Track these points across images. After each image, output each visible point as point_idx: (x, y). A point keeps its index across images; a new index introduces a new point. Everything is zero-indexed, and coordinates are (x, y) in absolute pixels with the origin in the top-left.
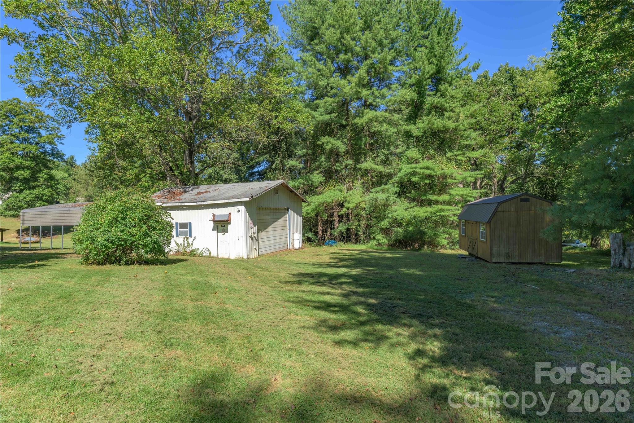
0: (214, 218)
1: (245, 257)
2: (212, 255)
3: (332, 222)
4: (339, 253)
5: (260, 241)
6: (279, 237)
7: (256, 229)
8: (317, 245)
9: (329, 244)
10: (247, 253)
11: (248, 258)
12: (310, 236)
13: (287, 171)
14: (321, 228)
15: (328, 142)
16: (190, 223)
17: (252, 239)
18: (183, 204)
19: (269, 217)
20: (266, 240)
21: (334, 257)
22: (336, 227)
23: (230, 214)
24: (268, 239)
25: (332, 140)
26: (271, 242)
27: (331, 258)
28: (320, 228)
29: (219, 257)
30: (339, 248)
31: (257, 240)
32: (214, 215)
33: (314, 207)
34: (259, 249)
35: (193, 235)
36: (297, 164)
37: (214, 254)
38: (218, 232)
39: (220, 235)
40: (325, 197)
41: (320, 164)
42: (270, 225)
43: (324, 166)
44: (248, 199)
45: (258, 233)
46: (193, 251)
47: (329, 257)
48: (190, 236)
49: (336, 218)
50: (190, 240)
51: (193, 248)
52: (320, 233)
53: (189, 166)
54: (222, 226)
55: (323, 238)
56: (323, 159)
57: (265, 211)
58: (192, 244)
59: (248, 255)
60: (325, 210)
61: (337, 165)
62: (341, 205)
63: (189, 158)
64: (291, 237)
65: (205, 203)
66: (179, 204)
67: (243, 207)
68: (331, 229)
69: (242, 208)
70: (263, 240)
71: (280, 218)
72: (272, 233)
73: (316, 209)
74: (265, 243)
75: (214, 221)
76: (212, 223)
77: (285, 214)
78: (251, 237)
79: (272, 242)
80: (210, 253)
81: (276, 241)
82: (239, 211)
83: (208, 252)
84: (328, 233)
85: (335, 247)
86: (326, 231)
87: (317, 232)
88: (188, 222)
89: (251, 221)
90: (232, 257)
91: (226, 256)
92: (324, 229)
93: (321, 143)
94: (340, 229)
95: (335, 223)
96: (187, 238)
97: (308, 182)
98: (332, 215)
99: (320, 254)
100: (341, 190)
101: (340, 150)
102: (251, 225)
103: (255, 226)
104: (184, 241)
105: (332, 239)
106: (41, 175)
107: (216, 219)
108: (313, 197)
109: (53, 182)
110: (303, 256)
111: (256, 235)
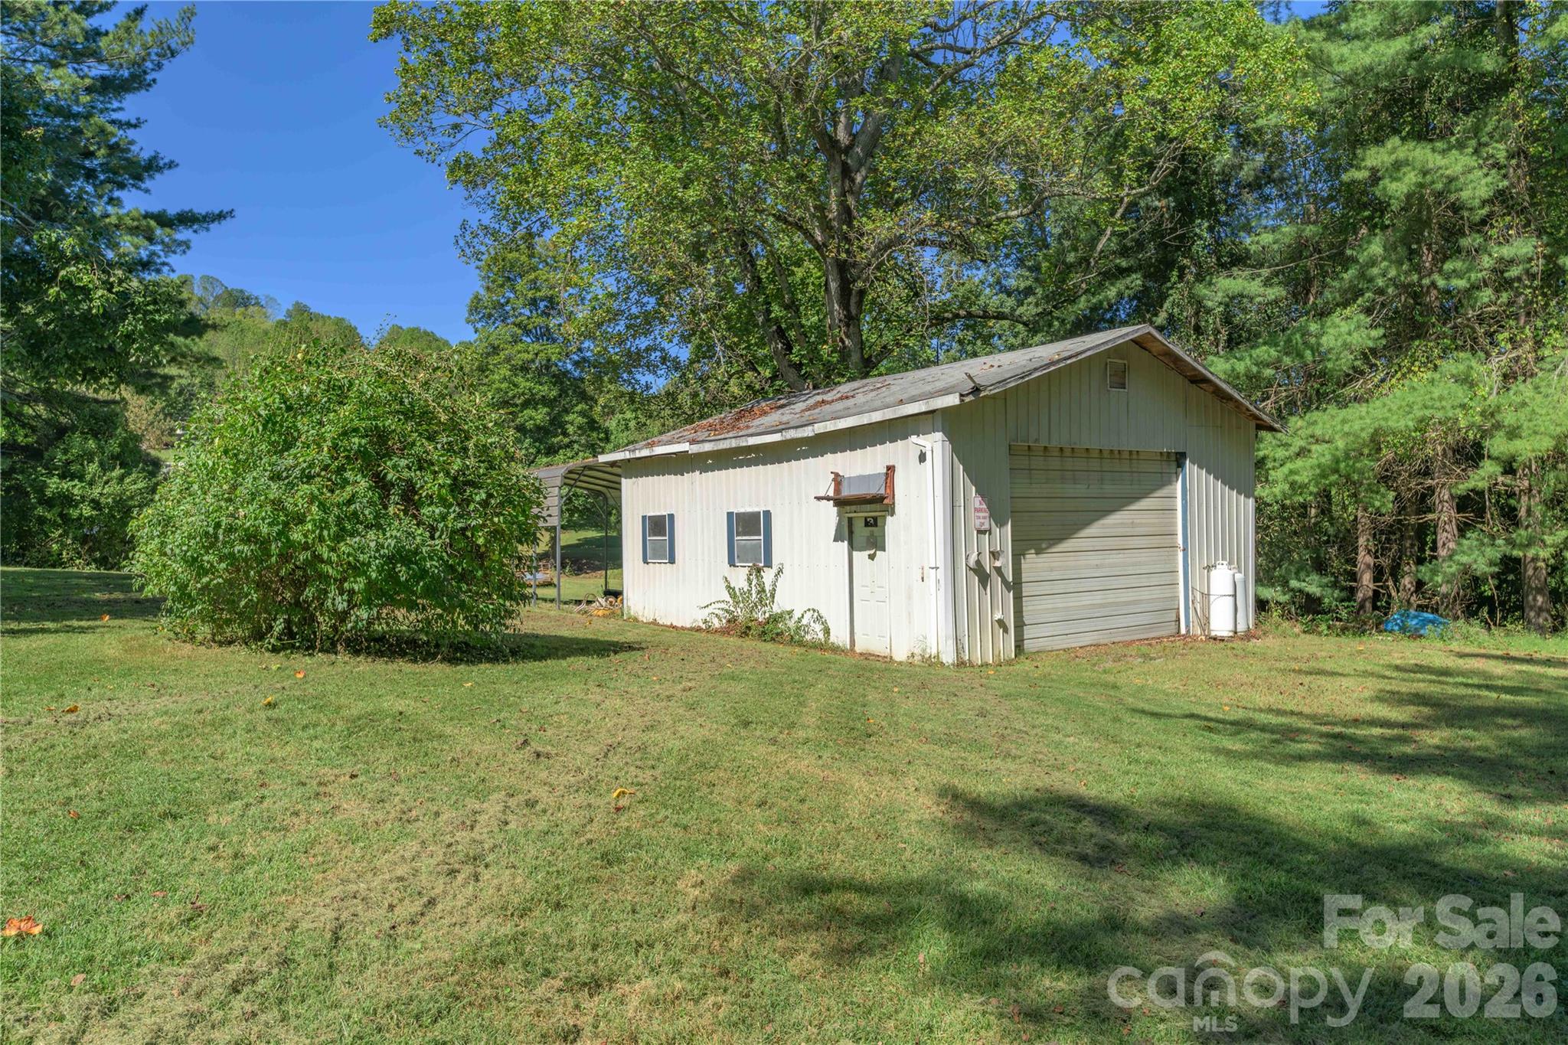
0: (837, 490)
1: (948, 657)
2: (833, 639)
3: (1424, 534)
4: (1445, 672)
5: (1027, 590)
6: (1133, 581)
7: (1004, 537)
8: (1344, 630)
9: (1403, 629)
10: (957, 640)
11: (961, 664)
12: (1314, 589)
13: (1217, 332)
14: (1369, 560)
15: (1397, 165)
16: (767, 514)
17: (984, 579)
18: (743, 442)
19: (1080, 490)
20: (1059, 587)
21: (1404, 688)
22: (1442, 552)
23: (891, 469)
24: (1072, 586)
25: (1422, 154)
26: (1087, 600)
27: (1382, 697)
28: (1364, 559)
29: (858, 649)
30: (1455, 646)
31: (1016, 587)
32: (838, 480)
33: (1326, 459)
34: (1020, 625)
35: (776, 561)
36: (1255, 287)
37: (839, 636)
38: (852, 547)
39: (861, 557)
40: (1378, 413)
41: (1362, 275)
42: (1087, 524)
43: (1380, 282)
44: (953, 400)
45: (1018, 557)
46: (775, 619)
47: (1373, 685)
48: (769, 564)
49: (1445, 515)
50: (768, 576)
51: (776, 609)
52: (1367, 578)
53: (840, 332)
54: (867, 524)
55: (1379, 601)
56: (1376, 248)
57: (1055, 463)
58: (773, 596)
59: (959, 651)
60: (1386, 478)
61: (1449, 266)
62: (1470, 454)
63: (840, 304)
64: (1196, 583)
65: (808, 432)
66: (734, 443)
67: (939, 435)
68: (1420, 561)
69: (934, 443)
70: (1046, 588)
71: (1138, 498)
72: (1094, 559)
73: (1336, 471)
74: (1060, 602)
75: (840, 503)
76: (830, 512)
77: (1166, 481)
78: (979, 570)
79: (1097, 598)
80: (827, 631)
81: (1111, 597)
82: (922, 458)
83: (818, 627)
84: (1406, 581)
85: (1440, 644)
86: (1395, 572)
87: (1353, 576)
88: (761, 509)
89: (976, 501)
90: (900, 655)
91: (878, 646)
92: (1385, 562)
93: (1361, 175)
94: (1465, 559)
95: (1442, 537)
96: (759, 570)
97: (1300, 355)
98: (1423, 501)
99: (1329, 666)
100: (1466, 381)
101: (1465, 195)
102: (983, 520)
103: (1001, 524)
104: (750, 581)
105: (1421, 608)
106: (570, 418)
107: (846, 492)
108: (1315, 415)
109: (595, 435)
110: (1223, 674)
111: (1006, 562)
